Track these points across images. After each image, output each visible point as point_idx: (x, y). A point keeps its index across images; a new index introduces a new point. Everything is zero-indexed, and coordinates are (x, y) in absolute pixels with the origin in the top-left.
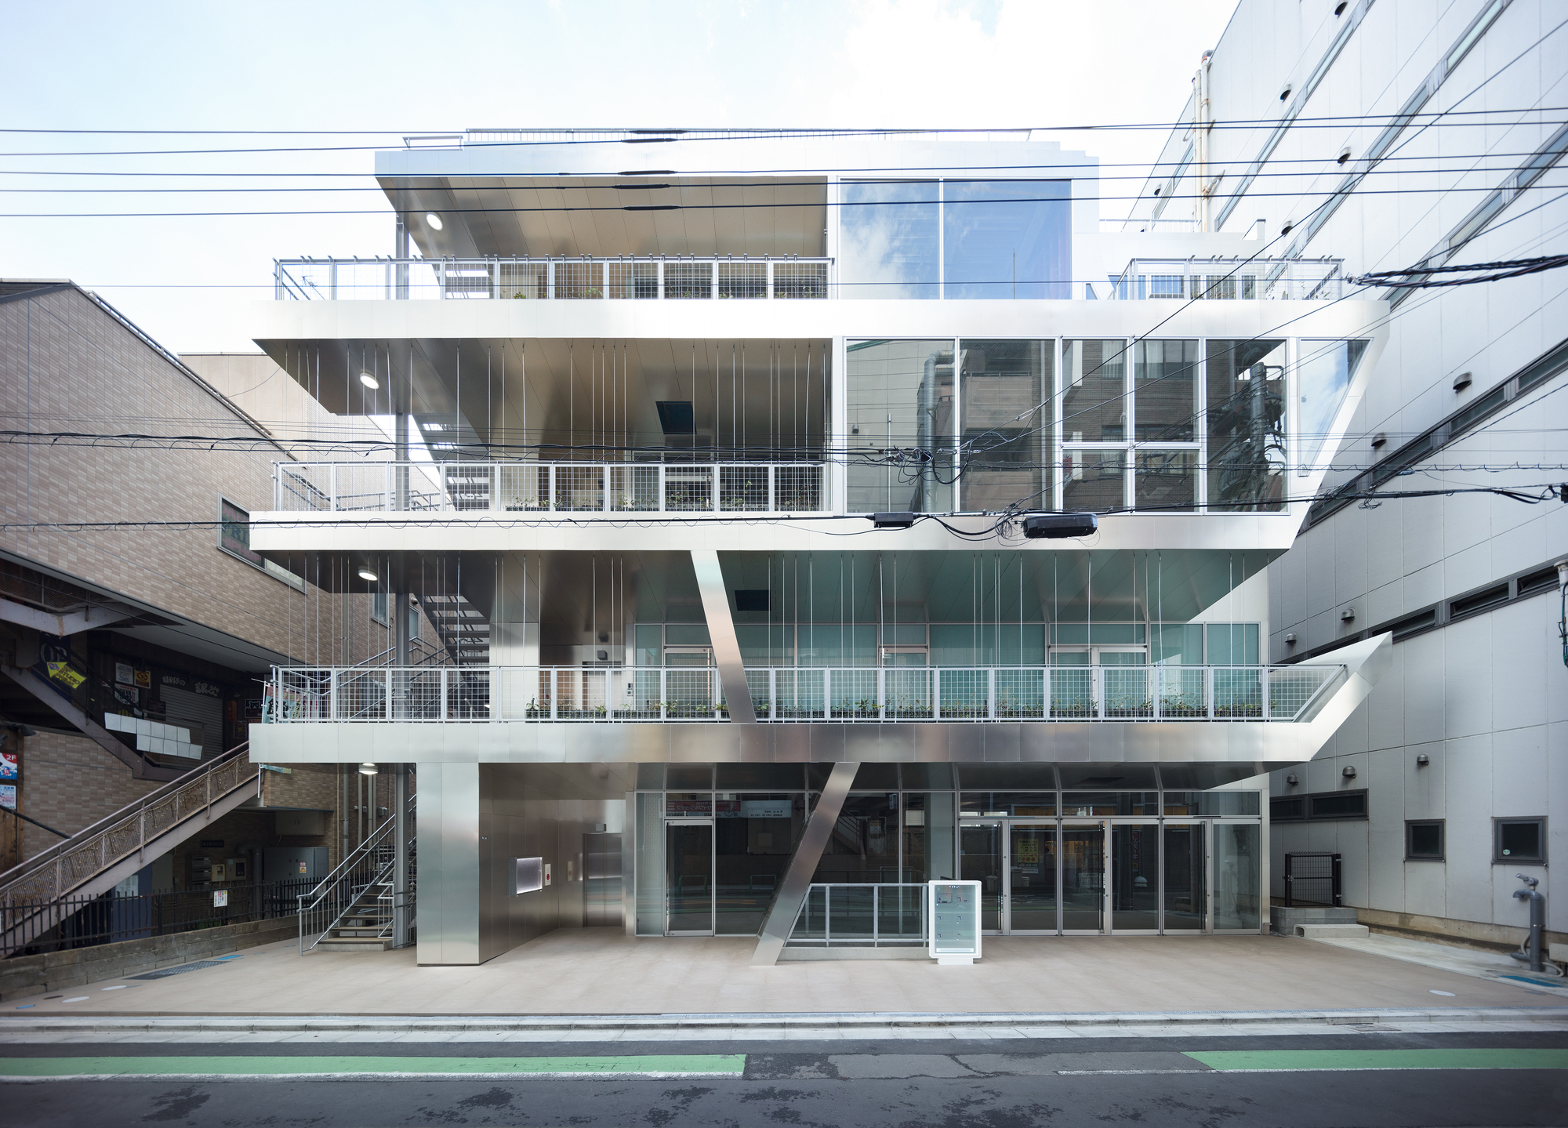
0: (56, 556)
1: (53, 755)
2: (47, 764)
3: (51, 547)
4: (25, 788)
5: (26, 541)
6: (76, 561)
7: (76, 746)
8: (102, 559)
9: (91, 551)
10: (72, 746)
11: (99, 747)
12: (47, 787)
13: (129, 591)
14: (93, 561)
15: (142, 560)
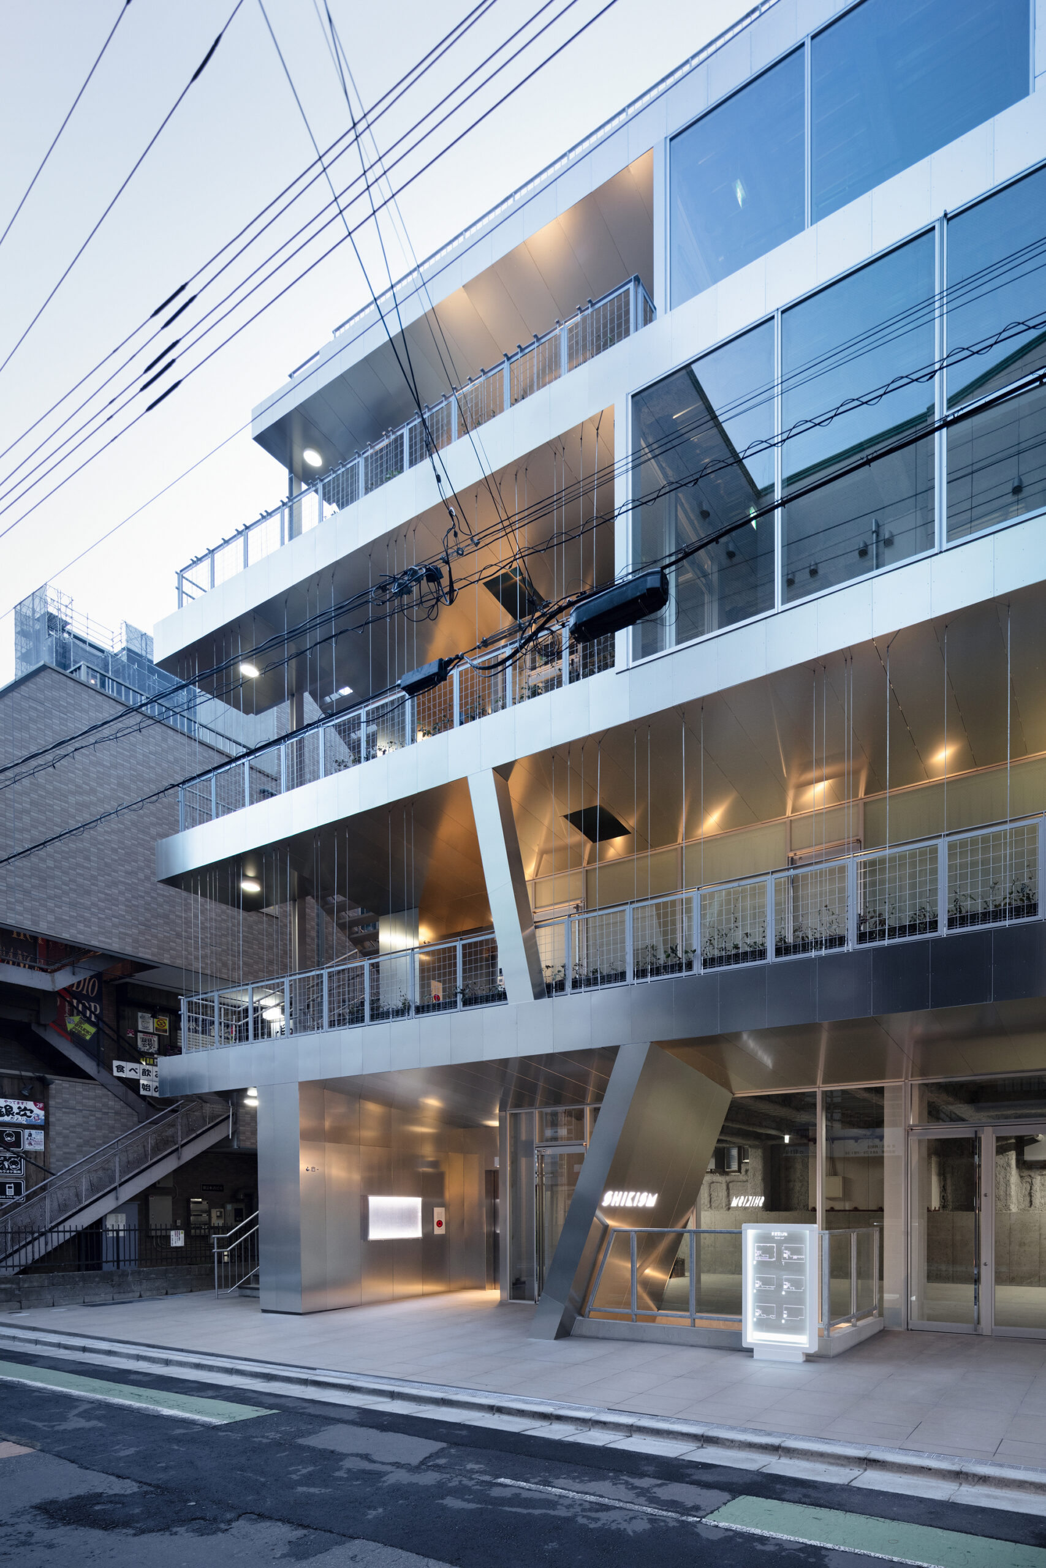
0: (37, 918)
1: (72, 1103)
2: (67, 1110)
3: (33, 912)
4: (50, 1133)
5: (13, 910)
6: (53, 920)
7: (90, 1093)
8: (75, 914)
9: (65, 908)
10: (87, 1093)
11: (109, 1093)
12: (68, 1131)
13: (100, 941)
14: (68, 918)
15: (110, 909)
